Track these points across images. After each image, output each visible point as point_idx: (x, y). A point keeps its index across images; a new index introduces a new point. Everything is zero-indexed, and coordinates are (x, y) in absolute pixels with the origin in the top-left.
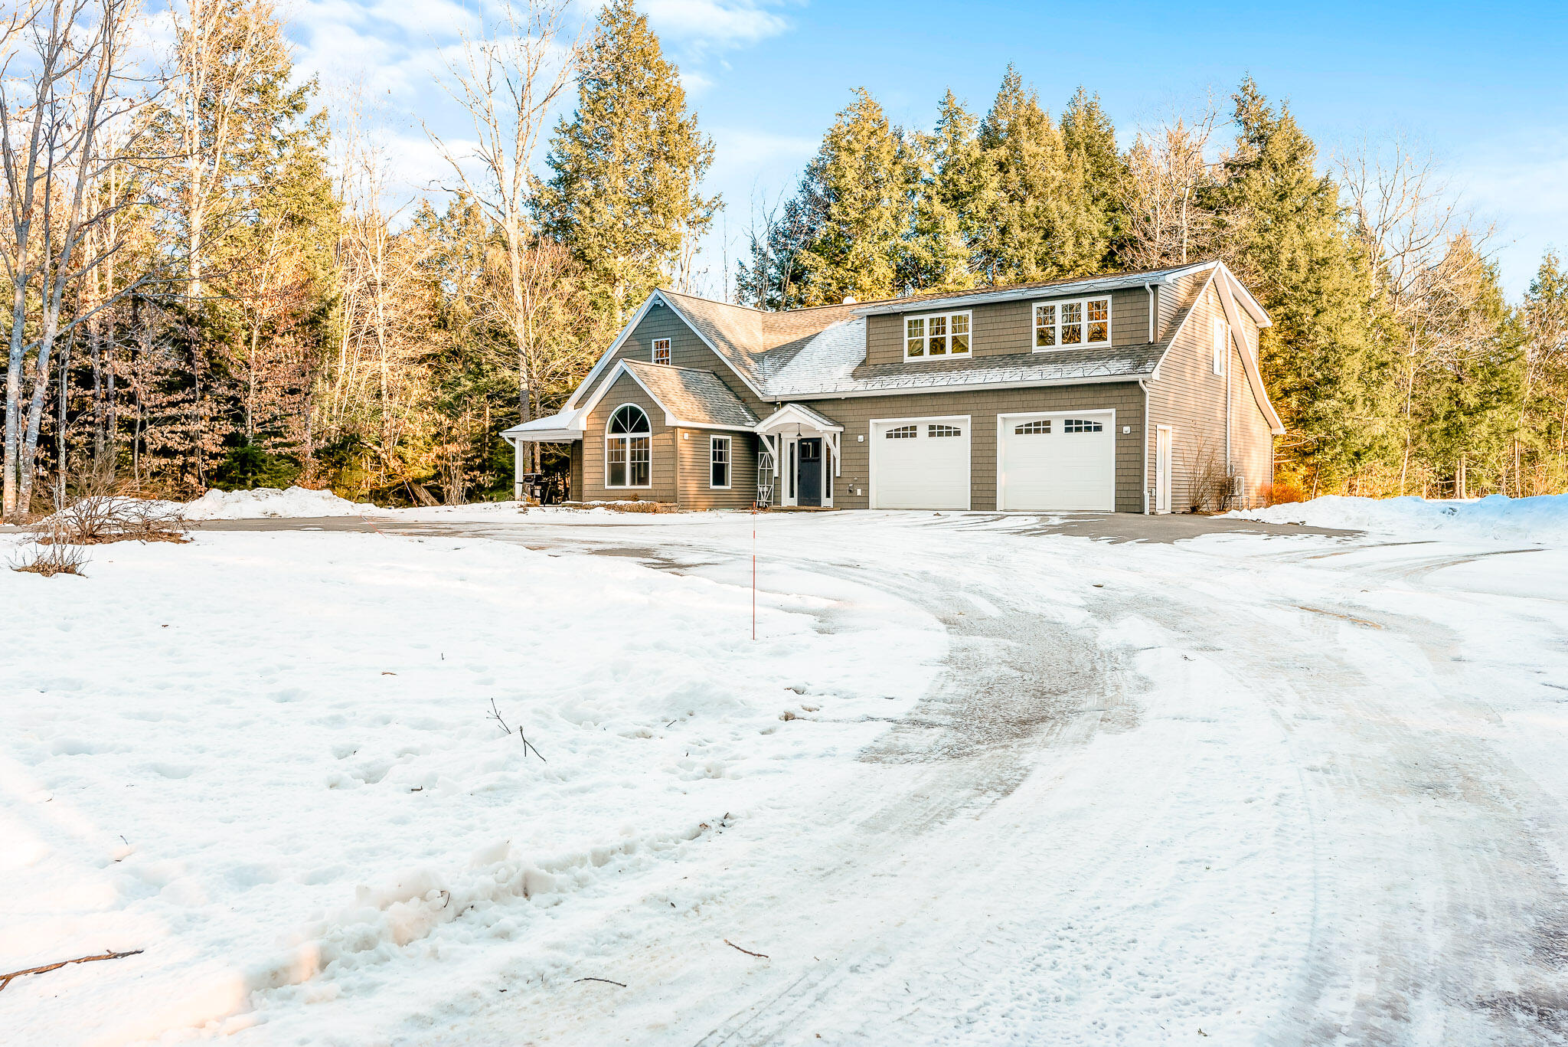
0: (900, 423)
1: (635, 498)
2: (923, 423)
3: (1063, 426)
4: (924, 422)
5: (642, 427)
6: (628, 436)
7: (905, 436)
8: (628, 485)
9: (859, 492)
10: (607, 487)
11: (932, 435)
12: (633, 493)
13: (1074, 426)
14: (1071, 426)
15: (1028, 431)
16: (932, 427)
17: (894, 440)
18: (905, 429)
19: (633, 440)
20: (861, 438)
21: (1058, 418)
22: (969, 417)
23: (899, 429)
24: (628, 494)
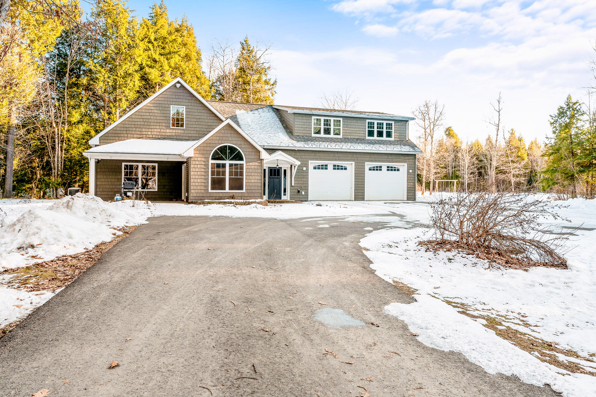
0: (320, 163)
1: (233, 197)
2: (330, 164)
3: (386, 168)
4: (332, 163)
5: (239, 157)
6: (227, 162)
7: (322, 168)
8: (227, 190)
9: (303, 193)
10: (210, 191)
11: (334, 169)
12: (231, 195)
13: (390, 169)
14: (389, 169)
15: (374, 170)
16: (334, 166)
17: (317, 170)
18: (322, 166)
19: (231, 165)
20: (305, 169)
21: (384, 165)
22: (354, 163)
23: (319, 166)
24: (227, 195)
